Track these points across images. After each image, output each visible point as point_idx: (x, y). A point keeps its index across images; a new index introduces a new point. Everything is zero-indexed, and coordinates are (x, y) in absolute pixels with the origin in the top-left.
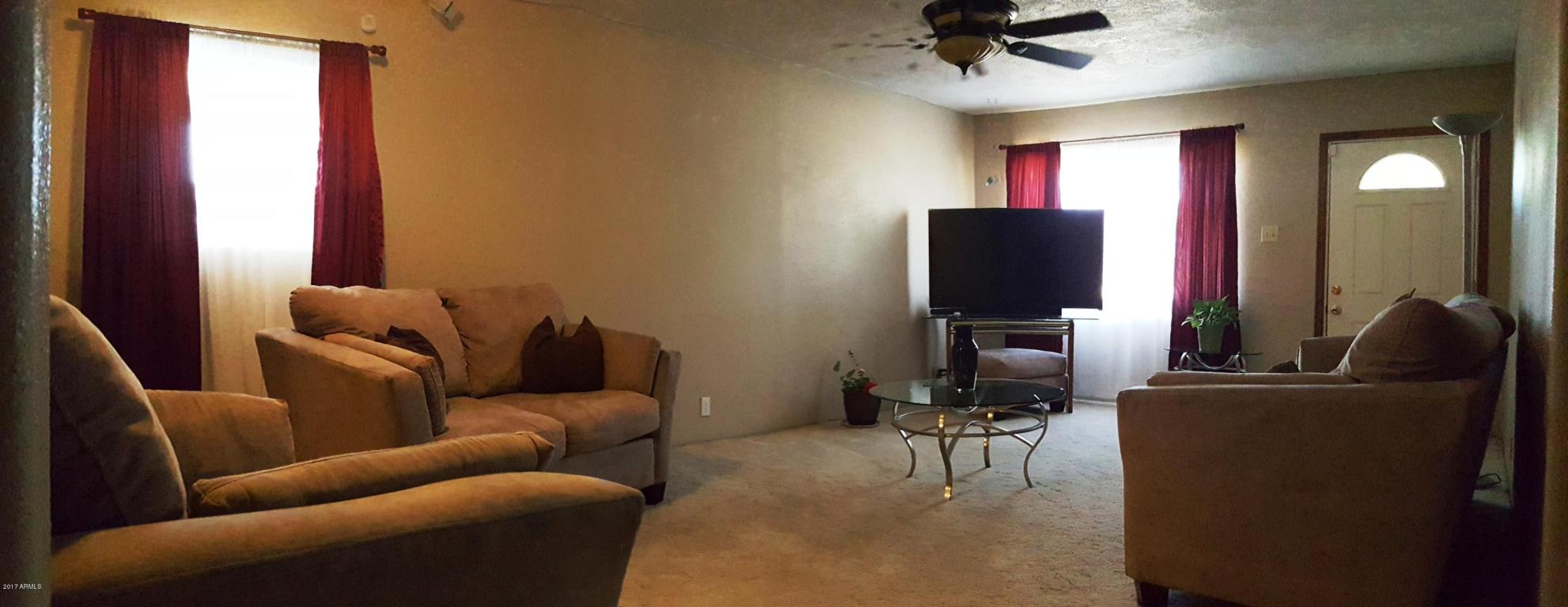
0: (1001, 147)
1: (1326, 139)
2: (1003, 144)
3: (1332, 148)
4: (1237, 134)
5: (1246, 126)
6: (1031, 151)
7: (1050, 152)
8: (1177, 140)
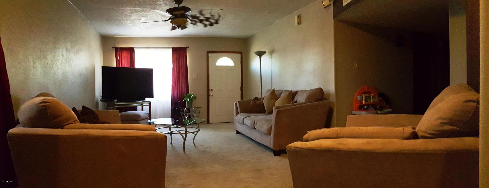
0: (113, 48)
1: (208, 52)
2: (114, 47)
3: (210, 55)
4: (187, 49)
5: (189, 47)
6: (124, 50)
7: (131, 51)
8: (171, 50)
